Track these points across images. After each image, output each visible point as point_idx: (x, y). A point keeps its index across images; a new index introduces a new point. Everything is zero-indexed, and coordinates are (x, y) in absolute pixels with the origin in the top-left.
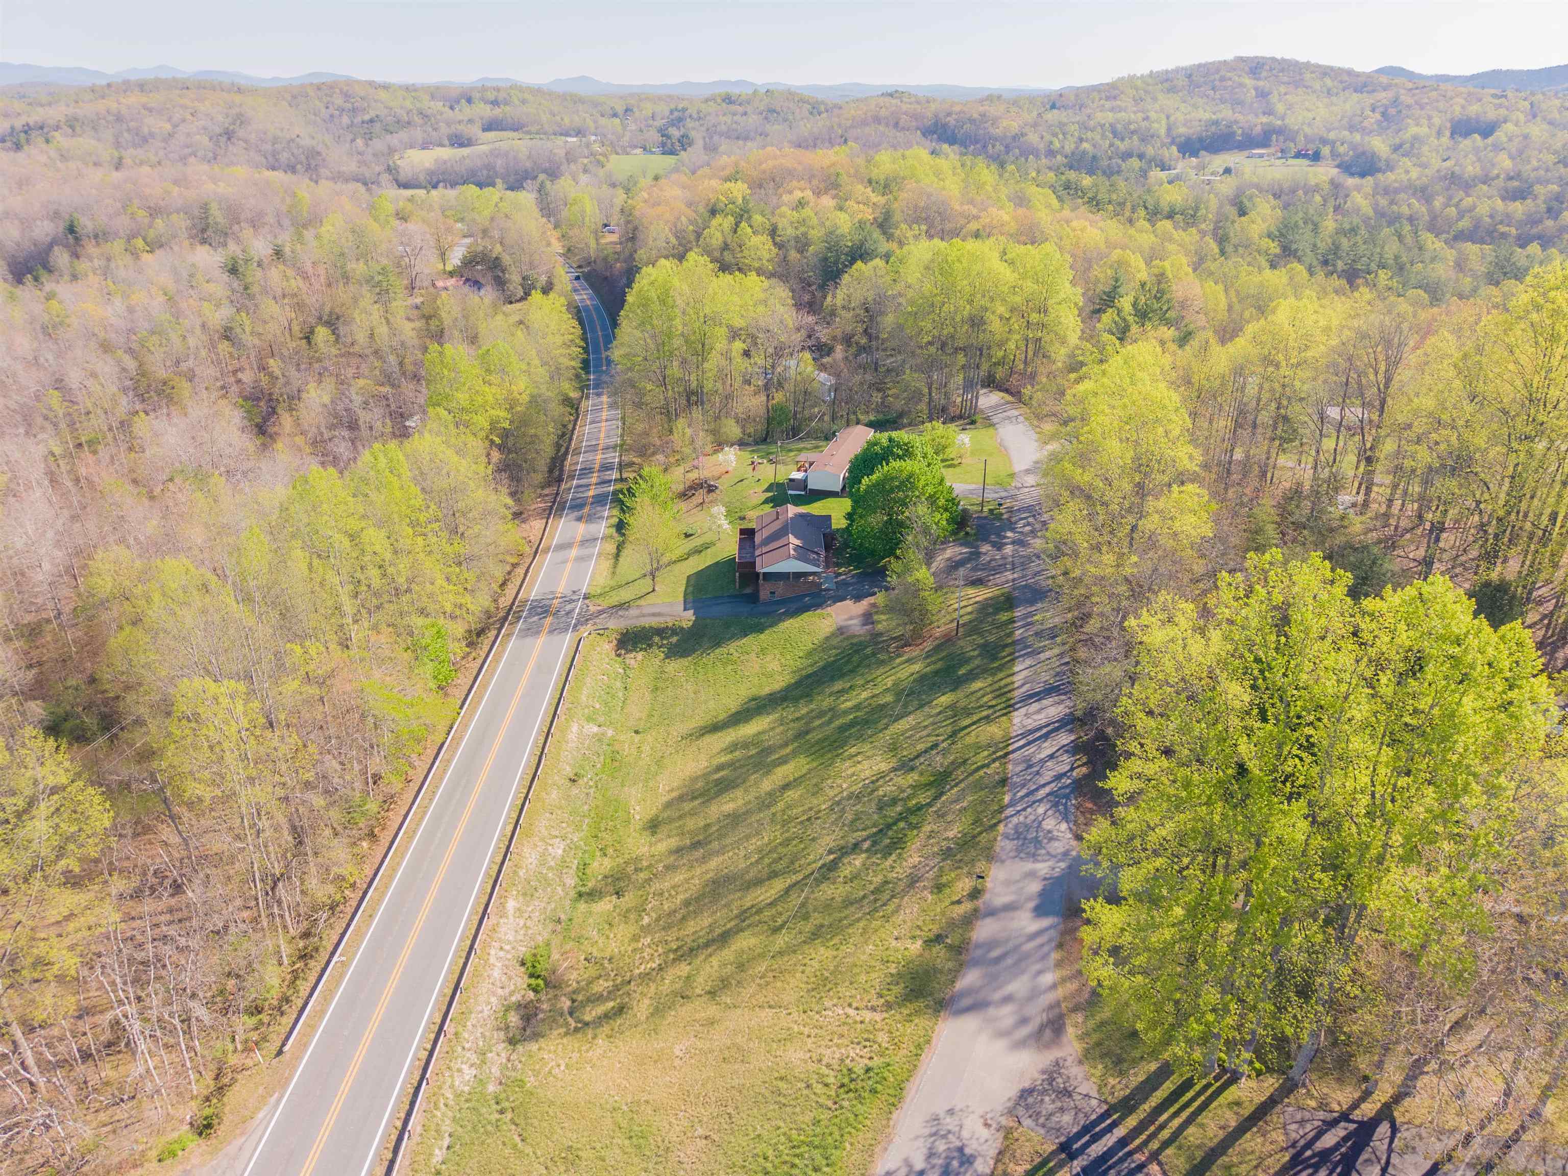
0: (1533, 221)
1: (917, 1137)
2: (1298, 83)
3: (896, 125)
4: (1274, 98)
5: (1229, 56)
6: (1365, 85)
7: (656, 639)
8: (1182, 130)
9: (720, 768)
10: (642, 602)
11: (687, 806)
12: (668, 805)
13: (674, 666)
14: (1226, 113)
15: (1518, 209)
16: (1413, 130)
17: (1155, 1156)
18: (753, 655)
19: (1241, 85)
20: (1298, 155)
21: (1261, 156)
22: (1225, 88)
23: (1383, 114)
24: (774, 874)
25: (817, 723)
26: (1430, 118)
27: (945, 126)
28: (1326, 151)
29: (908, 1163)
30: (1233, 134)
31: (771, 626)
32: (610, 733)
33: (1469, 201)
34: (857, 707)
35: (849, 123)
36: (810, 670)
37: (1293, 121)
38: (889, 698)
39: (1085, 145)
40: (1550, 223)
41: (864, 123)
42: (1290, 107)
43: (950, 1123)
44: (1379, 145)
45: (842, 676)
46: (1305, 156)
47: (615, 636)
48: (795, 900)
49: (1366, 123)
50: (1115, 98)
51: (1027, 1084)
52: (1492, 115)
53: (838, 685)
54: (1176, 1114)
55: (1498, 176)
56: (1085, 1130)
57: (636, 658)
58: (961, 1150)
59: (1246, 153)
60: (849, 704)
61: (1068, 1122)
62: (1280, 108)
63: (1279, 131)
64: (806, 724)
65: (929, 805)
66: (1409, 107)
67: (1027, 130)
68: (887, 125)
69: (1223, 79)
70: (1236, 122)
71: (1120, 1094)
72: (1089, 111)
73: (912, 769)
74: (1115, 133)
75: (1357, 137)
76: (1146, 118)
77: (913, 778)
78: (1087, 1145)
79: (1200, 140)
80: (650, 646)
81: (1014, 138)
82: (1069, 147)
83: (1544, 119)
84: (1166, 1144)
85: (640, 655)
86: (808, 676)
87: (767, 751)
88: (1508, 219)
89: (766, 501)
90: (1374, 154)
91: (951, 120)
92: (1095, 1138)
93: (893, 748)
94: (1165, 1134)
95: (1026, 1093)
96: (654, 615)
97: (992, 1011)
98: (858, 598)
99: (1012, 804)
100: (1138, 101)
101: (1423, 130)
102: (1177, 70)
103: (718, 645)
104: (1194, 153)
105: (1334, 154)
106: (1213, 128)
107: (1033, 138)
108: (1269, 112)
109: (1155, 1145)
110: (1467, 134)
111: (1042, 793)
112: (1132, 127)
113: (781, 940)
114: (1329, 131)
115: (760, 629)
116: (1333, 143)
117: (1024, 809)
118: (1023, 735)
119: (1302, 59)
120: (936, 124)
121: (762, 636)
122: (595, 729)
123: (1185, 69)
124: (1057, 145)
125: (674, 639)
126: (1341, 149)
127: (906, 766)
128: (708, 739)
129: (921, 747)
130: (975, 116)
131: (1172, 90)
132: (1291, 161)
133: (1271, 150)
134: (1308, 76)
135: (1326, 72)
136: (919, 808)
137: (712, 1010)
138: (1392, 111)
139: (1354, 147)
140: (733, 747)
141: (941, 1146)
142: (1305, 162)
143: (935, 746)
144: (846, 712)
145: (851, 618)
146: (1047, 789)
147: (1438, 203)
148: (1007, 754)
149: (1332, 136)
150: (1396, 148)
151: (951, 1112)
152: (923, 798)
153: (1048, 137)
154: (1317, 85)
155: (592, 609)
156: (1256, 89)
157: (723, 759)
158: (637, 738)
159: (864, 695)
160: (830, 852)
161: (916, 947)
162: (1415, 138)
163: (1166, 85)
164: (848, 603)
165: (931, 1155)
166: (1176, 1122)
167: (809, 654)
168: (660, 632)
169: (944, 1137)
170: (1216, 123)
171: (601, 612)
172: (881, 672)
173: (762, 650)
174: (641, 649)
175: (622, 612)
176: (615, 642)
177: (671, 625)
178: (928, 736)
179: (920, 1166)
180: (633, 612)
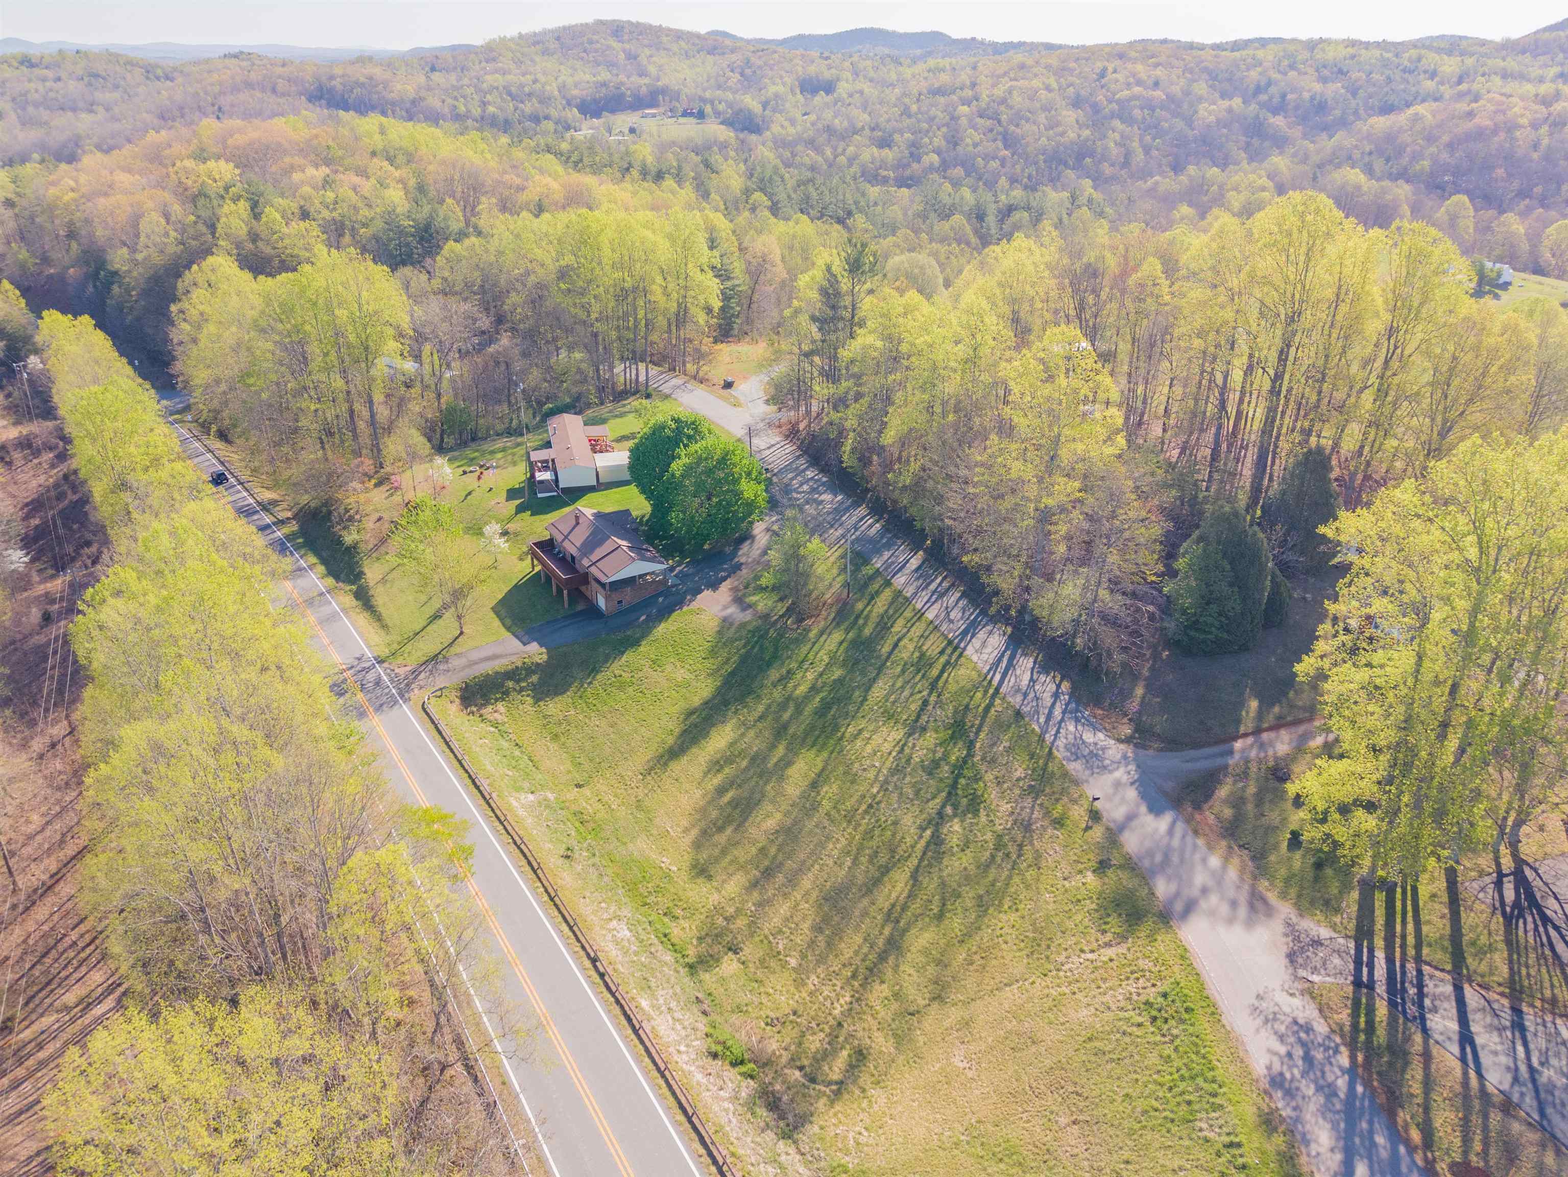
0: (900, 165)
1: (1258, 1030)
2: (658, 46)
3: (274, 91)
4: (643, 59)
5: (590, 20)
6: (715, 48)
7: (510, 684)
8: (575, 92)
9: (721, 791)
10: (455, 649)
11: (722, 839)
12: (697, 845)
13: (554, 707)
14: (604, 75)
15: (889, 155)
16: (772, 89)
17: (1418, 959)
18: (649, 670)
19: (609, 47)
20: (685, 114)
21: (654, 116)
22: (596, 51)
23: (742, 74)
24: (885, 870)
25: (786, 716)
26: (781, 77)
27: (331, 91)
28: (708, 109)
29: (1272, 1052)
30: (623, 95)
31: (644, 636)
32: (550, 796)
33: (851, 149)
34: (813, 689)
35: (217, 89)
36: (728, 668)
37: (670, 80)
38: (838, 673)
39: (491, 109)
40: (915, 166)
41: (235, 89)
42: (660, 68)
43: (1268, 1006)
44: (751, 102)
45: (769, 665)
46: (691, 114)
47: (454, 695)
48: (930, 884)
49: (730, 83)
50: (494, 60)
51: (1284, 950)
52: (827, 75)
53: (774, 674)
54: (1404, 922)
55: (863, 128)
56: (1358, 962)
57: (499, 711)
58: (1295, 1022)
59: (640, 113)
60: (802, 689)
61: (1341, 963)
62: (652, 69)
63: (664, 91)
64: (777, 720)
65: (970, 755)
66: (760, 67)
67: (423, 93)
68: (263, 90)
69: (591, 42)
70: (622, 83)
71: (1352, 925)
72: (473, 74)
73: (924, 729)
74: (513, 98)
75: (730, 96)
76: (535, 81)
77: (931, 738)
78: (1371, 973)
79: (595, 101)
80: (506, 693)
81: (413, 102)
82: (477, 112)
83: (865, 77)
84: (1418, 946)
85: (501, 706)
86: (733, 674)
87: (757, 759)
88: (883, 165)
89: (520, 509)
90: (749, 111)
91: (337, 84)
92: (1371, 966)
93: (890, 716)
94: (1411, 940)
95: (1291, 956)
96: (488, 659)
97: (1203, 904)
98: (714, 585)
99: (1044, 731)
100: (519, 63)
101: (780, 89)
102: (545, 33)
103: (594, 671)
104: (597, 114)
105: (717, 114)
106: (604, 90)
107: (433, 102)
108: (642, 74)
109: (1411, 952)
110: (814, 91)
111: (1058, 712)
112: (527, 89)
113: (956, 923)
114: (704, 90)
115: (635, 643)
116: (712, 103)
117: (1058, 732)
118: (994, 669)
119: (655, 22)
120: (320, 88)
121: (642, 649)
122: (531, 797)
123: (552, 31)
124: (462, 109)
125: (535, 678)
126: (721, 107)
127: (916, 728)
128: (676, 767)
129: (914, 707)
130: (362, 79)
131: (546, 52)
132: (682, 120)
133: (662, 110)
134: (665, 39)
135: (679, 35)
136: (964, 761)
137: (954, 1015)
138: (748, 72)
139: (730, 105)
140: (716, 765)
141: (1281, 1027)
142: (692, 120)
143: (925, 703)
144: (807, 698)
145: (725, 608)
146: (1058, 709)
147: (828, 152)
148: (997, 690)
149: (708, 95)
150: (765, 105)
151: (1260, 997)
152: (957, 753)
153: (450, 101)
154: (675, 48)
155: (402, 671)
156: (624, 51)
157: (717, 780)
158: (586, 791)
159: (810, 676)
160: (923, 829)
161: (1091, 878)
162: (777, 96)
163: (540, 47)
164: (707, 593)
165: (1282, 1038)
166: (1410, 927)
167: (713, 652)
168: (513, 674)
169: (1275, 1019)
170: (604, 84)
171: (416, 673)
172: (804, 649)
173: (654, 662)
174: (497, 700)
175: (442, 667)
176: (457, 701)
177: (519, 664)
178: (912, 695)
179: (1283, 1050)
180: (455, 663)
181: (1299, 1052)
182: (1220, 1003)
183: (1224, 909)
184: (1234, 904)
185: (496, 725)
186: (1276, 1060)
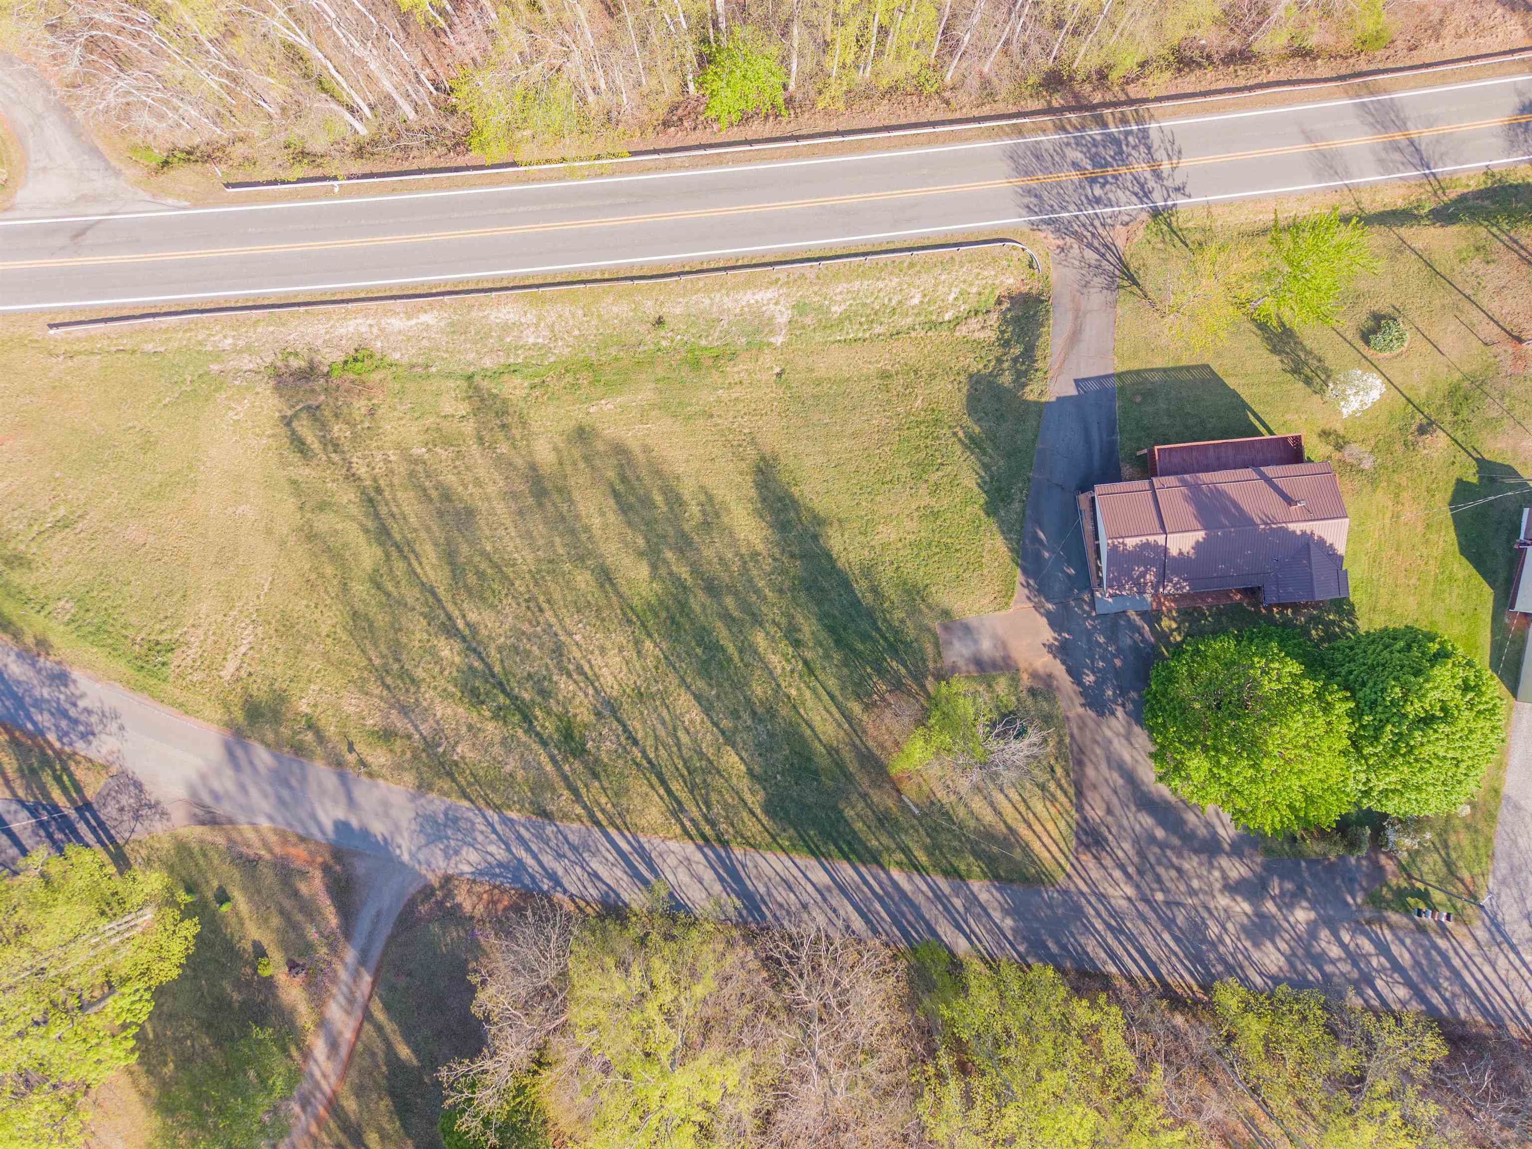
1: (102, 702)
7: (1017, 350)
10: (1129, 302)
18: (927, 500)
25: (729, 602)
29: (83, 696)
31: (1000, 521)
32: (776, 339)
36: (861, 587)
38: (758, 691)
43: (113, 727)
47: (1034, 286)
51: (147, 787)
53: (808, 627)
56: (101, 824)
57: (982, 330)
60: (760, 641)
61: (109, 812)
64: (729, 589)
65: (531, 731)
71: (129, 855)
73: (599, 715)
77: (582, 714)
78: (87, 823)
80: (1006, 344)
85: (990, 335)
86: (844, 583)
92: (93, 830)
93: (641, 695)
95: (138, 786)
99: (506, 821)
111: (522, 854)
117: (495, 831)
118: (641, 851)
121: (975, 509)
122: (781, 320)
125: (1007, 378)
127: (607, 708)
129: (638, 727)
136: (527, 719)
141: (94, 719)
144: (741, 638)
146: (529, 861)
148: (597, 823)
151: (122, 728)
158: (766, 376)
159: (777, 662)
161: (304, 708)
164: (1048, 635)
165: (89, 712)
168: (1029, 354)
169: (101, 721)
172: (832, 683)
173: (936, 515)
174: (1003, 332)
175: (1099, 281)
176: (1024, 289)
177: (1039, 365)
178: (656, 738)
179: (81, 704)
180: (1096, 298)
181: (72, 712)
182: (131, 695)
183: (216, 785)
184: (216, 797)
185: (957, 322)
186: (77, 693)
